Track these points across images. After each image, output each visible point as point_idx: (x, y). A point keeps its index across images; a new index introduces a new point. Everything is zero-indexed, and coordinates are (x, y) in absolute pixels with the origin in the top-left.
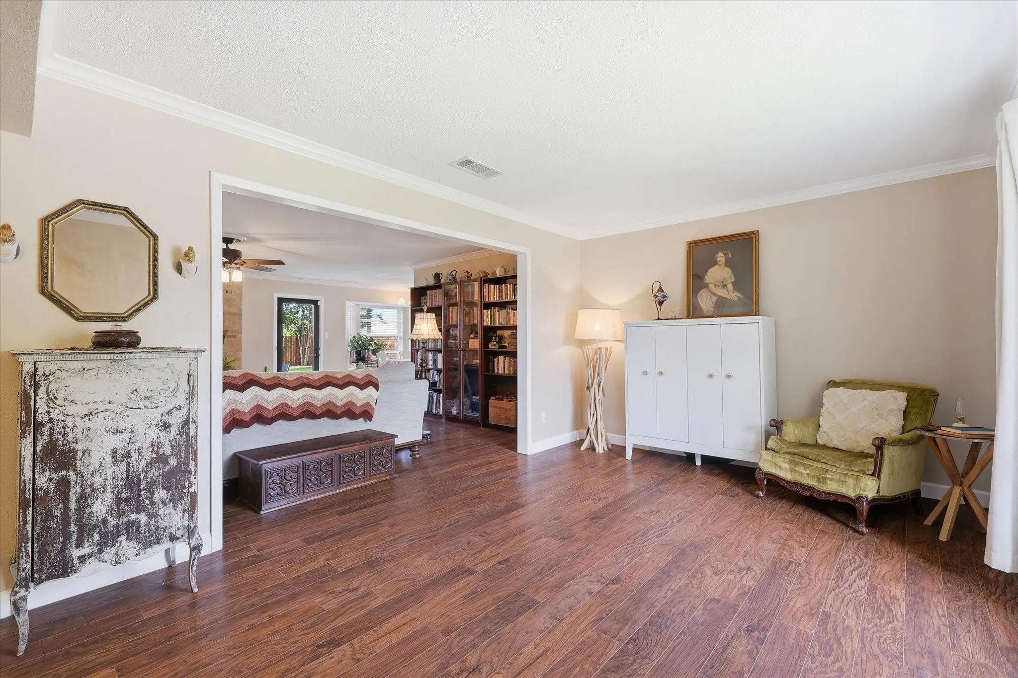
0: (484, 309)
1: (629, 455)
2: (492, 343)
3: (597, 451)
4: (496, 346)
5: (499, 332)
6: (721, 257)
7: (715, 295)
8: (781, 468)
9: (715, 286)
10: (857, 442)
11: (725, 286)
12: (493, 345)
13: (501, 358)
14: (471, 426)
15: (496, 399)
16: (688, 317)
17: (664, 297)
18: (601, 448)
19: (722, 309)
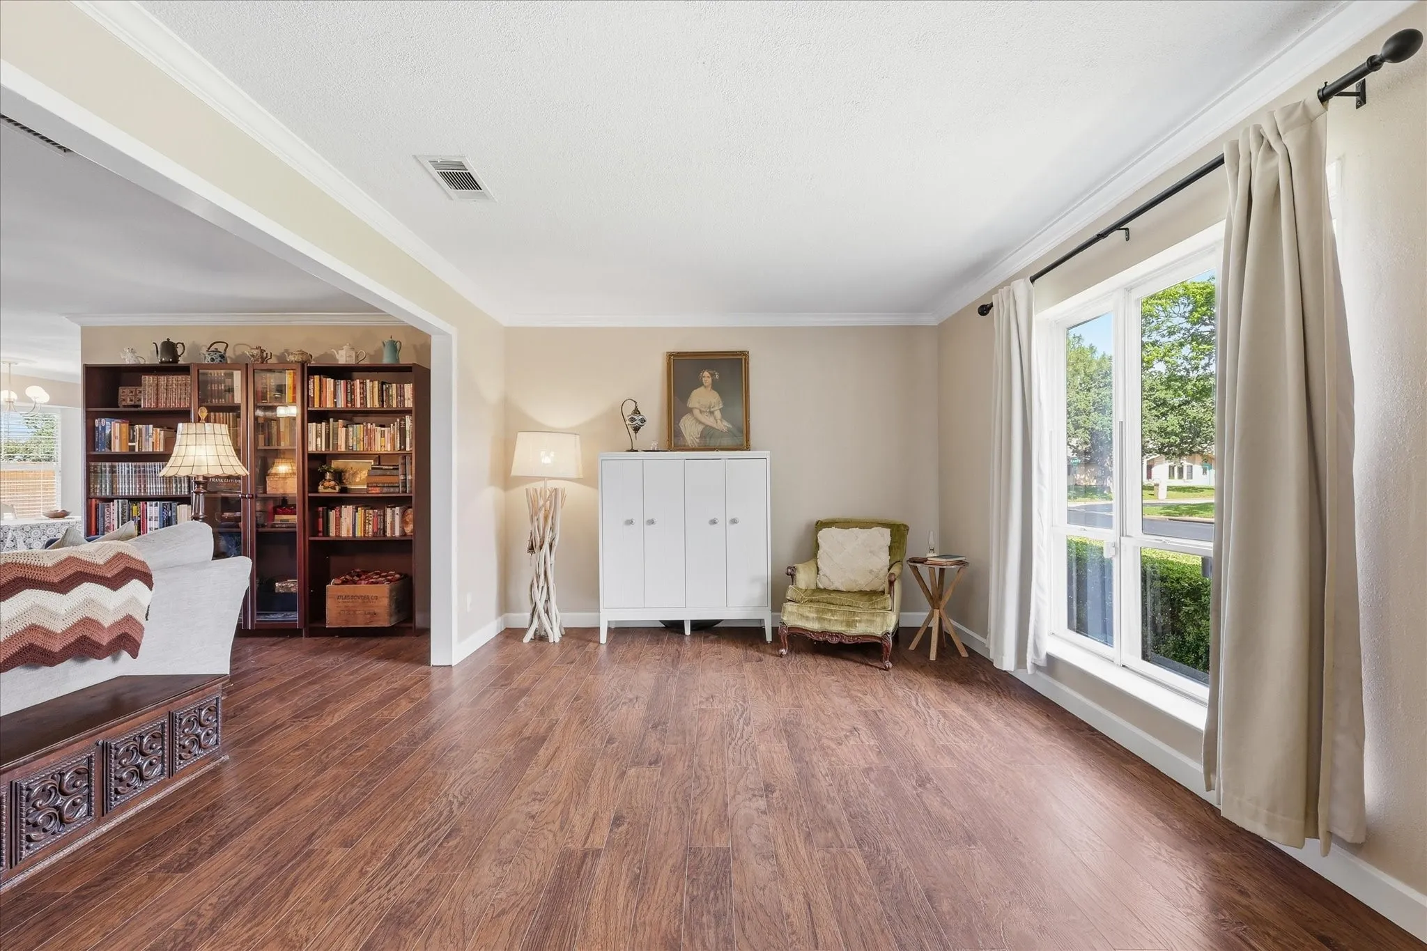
0: (310, 421)
1: (603, 638)
2: (327, 484)
3: (551, 641)
4: (335, 489)
5: (336, 464)
6: (706, 376)
7: (700, 423)
8: (807, 618)
9: (701, 412)
10: (855, 581)
11: (712, 413)
12: (327, 488)
13: (347, 511)
14: (281, 639)
15: (344, 583)
16: (670, 449)
17: (643, 421)
18: (555, 636)
19: (709, 442)
